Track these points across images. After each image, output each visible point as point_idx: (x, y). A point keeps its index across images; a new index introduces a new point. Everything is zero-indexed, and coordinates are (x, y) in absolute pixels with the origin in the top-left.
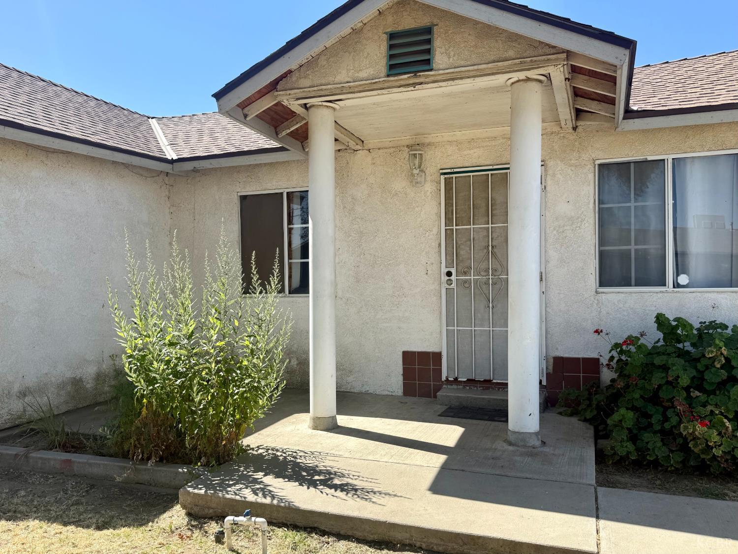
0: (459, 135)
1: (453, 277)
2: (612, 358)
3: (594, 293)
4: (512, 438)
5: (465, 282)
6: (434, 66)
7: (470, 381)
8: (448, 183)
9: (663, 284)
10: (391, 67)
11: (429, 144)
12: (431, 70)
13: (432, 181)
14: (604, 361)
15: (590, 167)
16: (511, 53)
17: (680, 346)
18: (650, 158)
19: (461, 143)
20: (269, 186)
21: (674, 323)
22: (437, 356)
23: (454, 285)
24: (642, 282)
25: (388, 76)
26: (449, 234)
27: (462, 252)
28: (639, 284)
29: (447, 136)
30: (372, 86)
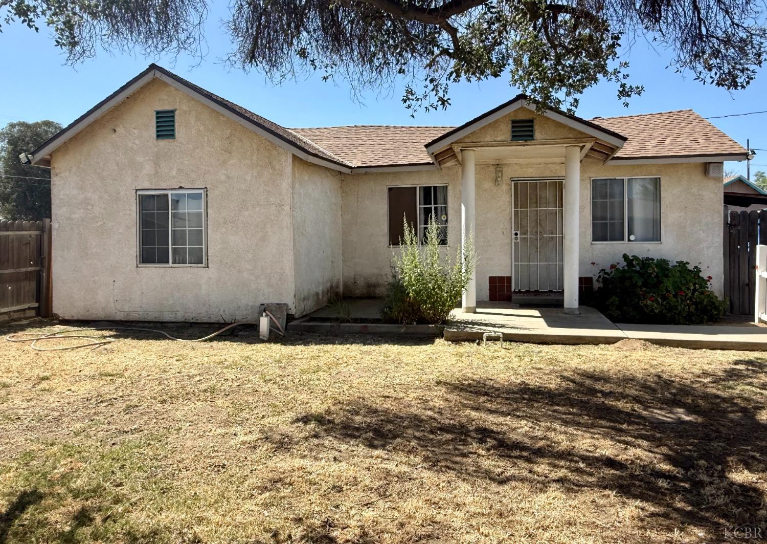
0: (521, 161)
1: (519, 236)
2: (600, 277)
3: (590, 244)
4: (567, 311)
5: (525, 238)
6: (535, 138)
7: (527, 291)
8: (516, 185)
9: (623, 240)
10: (513, 136)
11: (504, 164)
12: (534, 140)
13: (506, 184)
14: (595, 279)
15: (588, 181)
16: (571, 136)
17: (634, 269)
18: (617, 178)
19: (522, 165)
20: (408, 182)
21: (631, 258)
22: (509, 279)
23: (519, 240)
24: (613, 239)
25: (512, 140)
26: (516, 213)
27: (523, 223)
28: (612, 240)
29: (515, 161)
30: (504, 145)
